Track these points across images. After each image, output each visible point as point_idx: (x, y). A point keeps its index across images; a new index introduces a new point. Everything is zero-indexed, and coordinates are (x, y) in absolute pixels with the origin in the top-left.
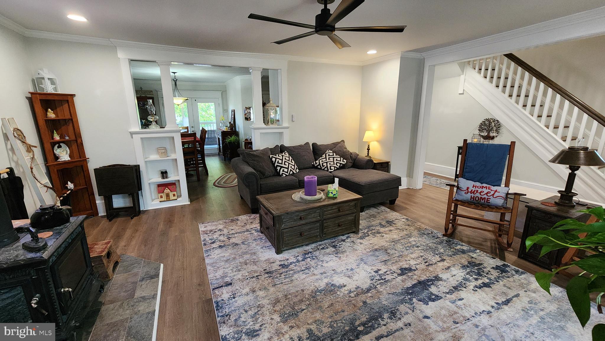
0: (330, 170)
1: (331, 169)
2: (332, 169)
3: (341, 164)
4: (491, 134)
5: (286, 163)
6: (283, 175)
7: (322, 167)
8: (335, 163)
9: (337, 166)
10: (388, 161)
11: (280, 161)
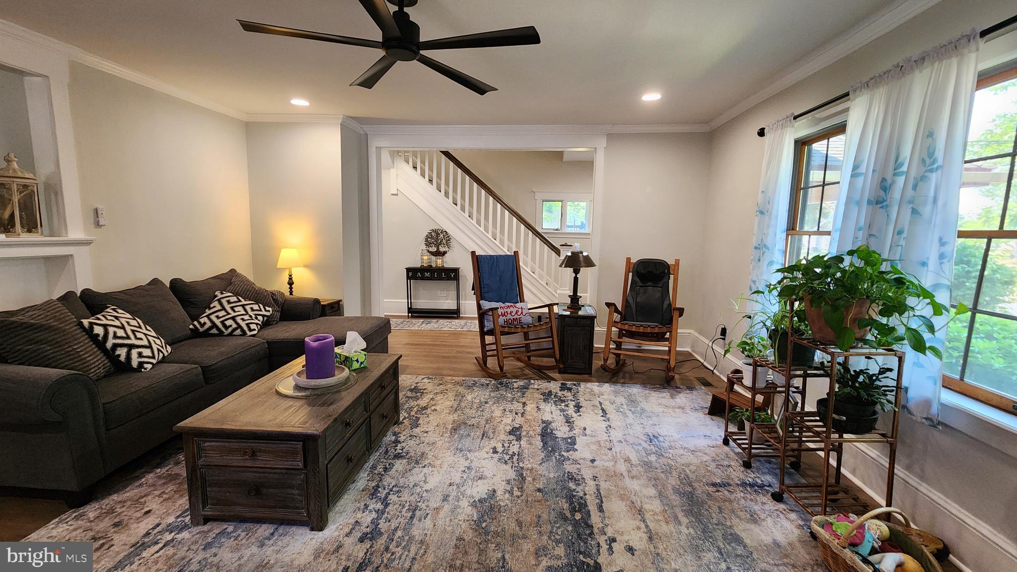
0: (249, 333)
1: (250, 330)
2: (255, 330)
3: (263, 316)
4: (442, 249)
5: (139, 335)
6: (146, 366)
7: (223, 329)
8: (254, 316)
9: (259, 320)
10: (337, 298)
11: (121, 333)
